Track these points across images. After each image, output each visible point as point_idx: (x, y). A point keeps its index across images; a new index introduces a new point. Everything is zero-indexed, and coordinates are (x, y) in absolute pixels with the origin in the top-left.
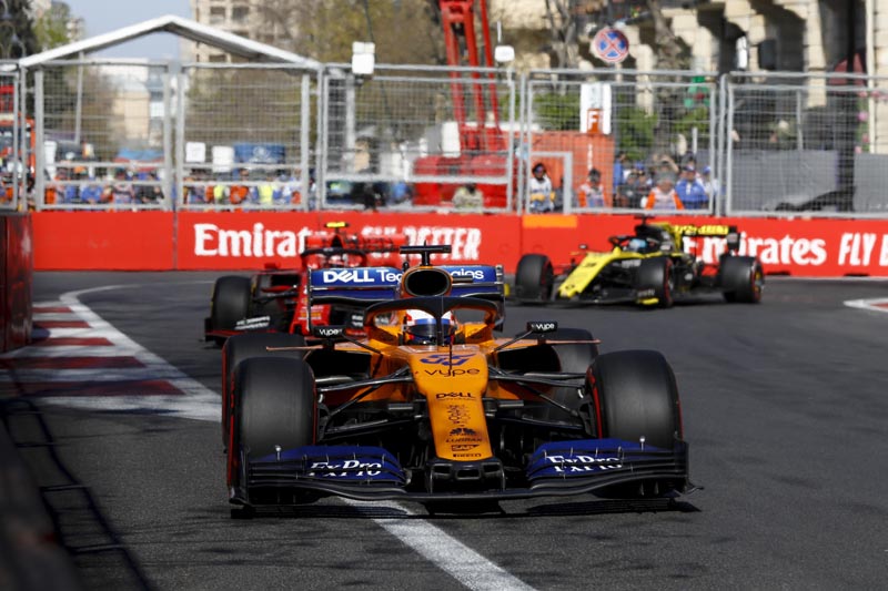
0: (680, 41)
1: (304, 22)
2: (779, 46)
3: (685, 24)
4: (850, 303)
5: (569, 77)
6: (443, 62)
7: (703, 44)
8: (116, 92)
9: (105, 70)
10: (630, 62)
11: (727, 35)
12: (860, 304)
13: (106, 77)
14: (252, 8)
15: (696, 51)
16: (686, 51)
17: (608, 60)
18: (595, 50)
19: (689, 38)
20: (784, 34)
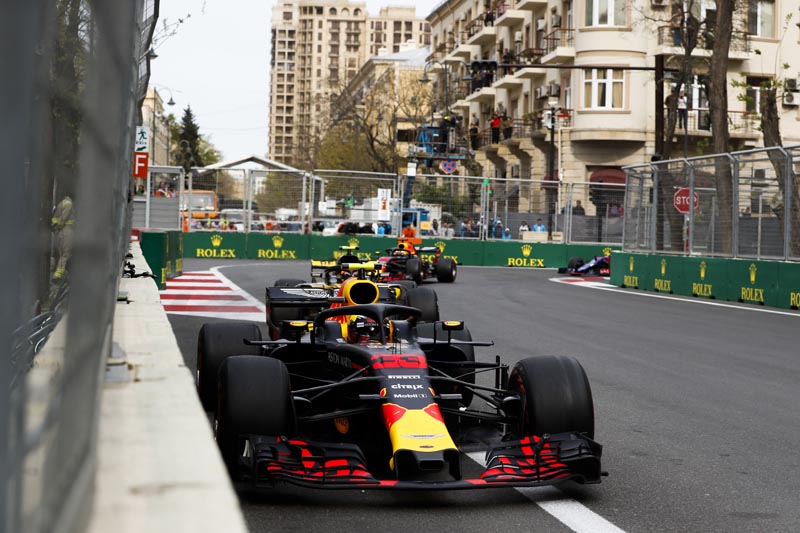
0: (479, 164)
1: (316, 152)
2: (520, 168)
3: (480, 157)
4: (551, 279)
5: (430, 178)
6: (375, 171)
7: (488, 167)
8: (233, 183)
9: (230, 173)
10: (456, 173)
11: (500, 163)
12: (555, 280)
13: (229, 176)
14: (294, 147)
15: (484, 169)
16: (481, 167)
17: (446, 172)
18: (441, 167)
19: (482, 164)
20: (522, 162)
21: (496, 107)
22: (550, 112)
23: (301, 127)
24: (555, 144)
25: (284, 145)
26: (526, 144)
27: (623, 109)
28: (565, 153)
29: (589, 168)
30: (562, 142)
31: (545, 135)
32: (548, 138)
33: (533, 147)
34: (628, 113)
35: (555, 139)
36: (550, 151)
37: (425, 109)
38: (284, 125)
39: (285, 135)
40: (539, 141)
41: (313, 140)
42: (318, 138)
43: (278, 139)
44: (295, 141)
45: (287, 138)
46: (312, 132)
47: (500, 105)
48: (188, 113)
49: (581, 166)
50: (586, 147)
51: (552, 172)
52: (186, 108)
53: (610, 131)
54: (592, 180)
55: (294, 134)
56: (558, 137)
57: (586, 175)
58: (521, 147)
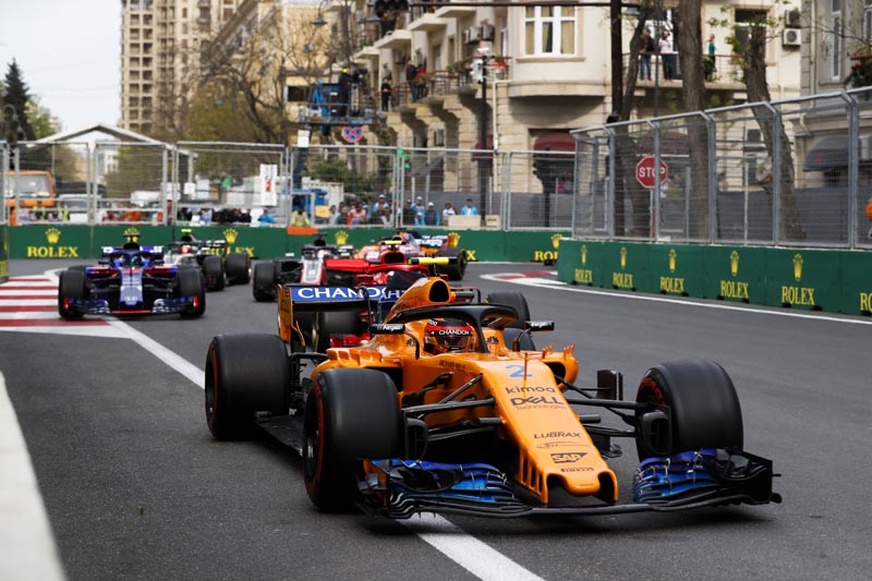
0: (391, 130)
1: (182, 118)
2: (445, 133)
3: (394, 120)
4: (483, 277)
5: (329, 149)
6: (259, 142)
7: (404, 133)
8: (75, 160)
9: (71, 146)
10: (363, 141)
11: (419, 127)
12: (488, 277)
13: (70, 150)
14: (154, 110)
15: (399, 136)
16: (395, 134)
17: (349, 140)
18: (343, 134)
19: (396, 129)
20: (448, 126)
21: (413, 54)
22: (481, 61)
23: (163, 84)
24: (488, 102)
25: (141, 109)
26: (452, 103)
27: (575, 55)
28: (502, 114)
29: (532, 132)
30: (497, 99)
31: (476, 91)
32: (479, 95)
33: (461, 106)
34: (582, 60)
35: (488, 96)
36: (483, 111)
37: (321, 60)
38: (141, 81)
39: (141, 95)
40: (468, 99)
41: (179, 101)
42: (184, 99)
43: (133, 100)
44: (155, 103)
45: (145, 99)
46: (178, 90)
47: (418, 52)
48: (14, 69)
49: (522, 129)
50: (528, 105)
51: (485, 138)
52: (11, 63)
53: (559, 83)
54: (537, 147)
55: (154, 93)
56: (491, 94)
57: (529, 142)
58: (445, 107)
